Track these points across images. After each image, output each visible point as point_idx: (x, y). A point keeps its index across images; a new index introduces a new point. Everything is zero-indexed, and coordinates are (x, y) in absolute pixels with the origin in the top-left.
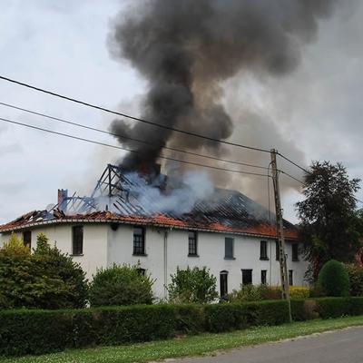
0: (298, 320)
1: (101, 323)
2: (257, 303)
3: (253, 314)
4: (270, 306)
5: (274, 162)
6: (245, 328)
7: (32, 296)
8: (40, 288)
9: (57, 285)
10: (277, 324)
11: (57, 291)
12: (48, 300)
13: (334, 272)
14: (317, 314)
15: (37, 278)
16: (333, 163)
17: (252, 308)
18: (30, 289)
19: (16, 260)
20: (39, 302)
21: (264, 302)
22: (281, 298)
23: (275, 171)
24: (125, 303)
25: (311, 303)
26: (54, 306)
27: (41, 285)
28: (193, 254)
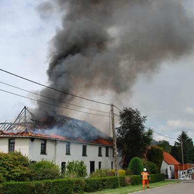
0: (122, 186)
1: (45, 188)
2: (106, 178)
3: (104, 183)
4: (111, 180)
5: (112, 110)
6: (101, 190)
7: (15, 175)
8: (17, 172)
9: (24, 170)
10: (114, 188)
11: (25, 173)
12: (21, 178)
13: (136, 162)
14: (130, 183)
15: (16, 167)
16: (134, 109)
17: (104, 181)
18: (13, 172)
19: (5, 158)
20: (17, 179)
21: (108, 177)
22: (115, 176)
23: (113, 114)
24: (52, 178)
25: (128, 178)
26: (23, 180)
27: (18, 170)
28: (68, 153)
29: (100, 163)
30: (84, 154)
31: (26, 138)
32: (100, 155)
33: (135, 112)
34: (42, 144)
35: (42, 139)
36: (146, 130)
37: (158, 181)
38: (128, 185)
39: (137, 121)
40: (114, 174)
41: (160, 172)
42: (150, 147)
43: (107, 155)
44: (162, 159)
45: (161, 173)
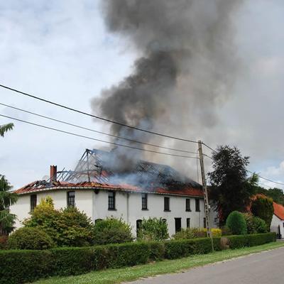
0: (217, 250)
1: (109, 255)
2: (194, 240)
3: (192, 247)
4: (201, 242)
5: (200, 149)
6: (187, 256)
7: (68, 239)
8: (72, 234)
9: (81, 231)
10: (206, 253)
11: (82, 235)
12: (77, 241)
13: (236, 218)
14: (228, 246)
15: (69, 228)
16: (232, 147)
17: (191, 243)
18: (66, 235)
19: (56, 217)
20: (71, 243)
21: (198, 239)
22: (206, 236)
23: (201, 154)
24: (119, 242)
25: (224, 239)
26: (80, 245)
27: (73, 232)
28: (145, 208)
29: (188, 220)
30: (167, 209)
31: (88, 190)
32: (188, 210)
33: (233, 152)
34: (109, 197)
35: (110, 191)
36: (249, 175)
37: (267, 242)
38: (226, 249)
39: (236, 164)
40: (205, 234)
41: (269, 231)
42: (256, 198)
43: (198, 209)
44: (272, 212)
45: (271, 231)
